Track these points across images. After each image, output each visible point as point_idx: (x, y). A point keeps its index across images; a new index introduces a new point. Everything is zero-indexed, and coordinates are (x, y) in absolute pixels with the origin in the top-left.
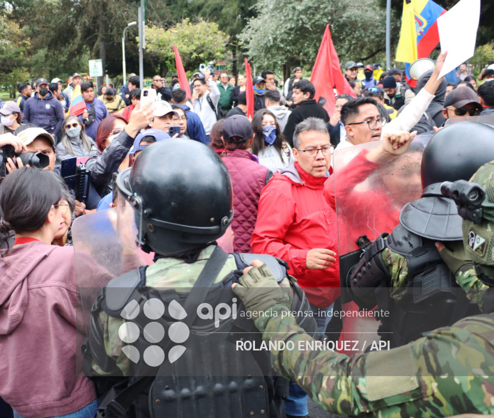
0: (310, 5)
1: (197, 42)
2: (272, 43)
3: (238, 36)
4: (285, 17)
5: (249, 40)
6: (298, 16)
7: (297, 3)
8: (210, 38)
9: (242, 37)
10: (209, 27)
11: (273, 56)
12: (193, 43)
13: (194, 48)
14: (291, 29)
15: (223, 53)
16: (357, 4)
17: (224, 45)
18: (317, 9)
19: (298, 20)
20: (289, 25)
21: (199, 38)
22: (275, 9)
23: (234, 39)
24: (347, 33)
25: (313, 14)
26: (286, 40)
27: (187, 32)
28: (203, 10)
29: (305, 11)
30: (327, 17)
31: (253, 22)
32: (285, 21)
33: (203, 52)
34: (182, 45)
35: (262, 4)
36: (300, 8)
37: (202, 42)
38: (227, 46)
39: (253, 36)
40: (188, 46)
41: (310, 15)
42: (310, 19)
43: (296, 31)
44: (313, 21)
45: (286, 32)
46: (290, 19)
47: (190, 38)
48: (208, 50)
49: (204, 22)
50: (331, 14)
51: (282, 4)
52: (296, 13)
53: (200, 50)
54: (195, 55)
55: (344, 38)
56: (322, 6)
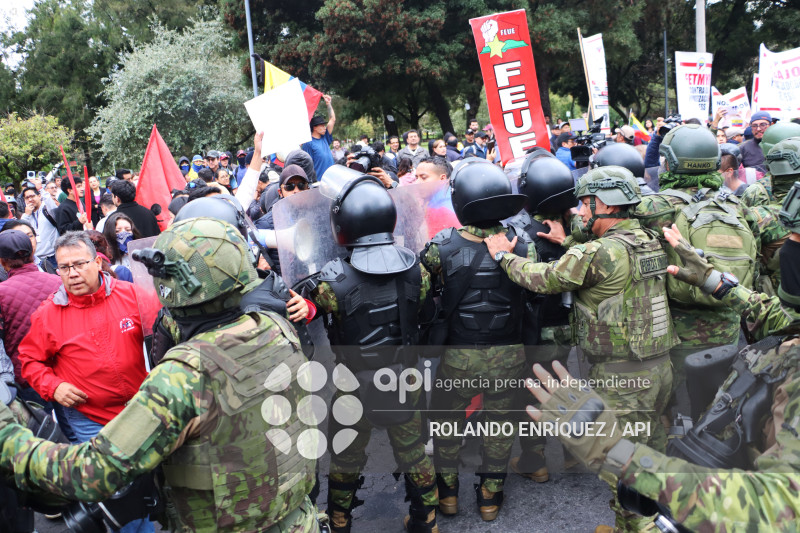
0: (169, 88)
1: (33, 142)
2: (129, 136)
3: (86, 131)
4: (140, 103)
5: (100, 133)
6: (156, 101)
7: (153, 87)
8: (50, 135)
9: (91, 131)
10: (47, 122)
11: (132, 150)
12: (27, 142)
13: (30, 149)
14: (150, 117)
15: (68, 152)
16: (221, 85)
17: (70, 142)
18: (177, 92)
19: (156, 107)
20: (146, 113)
21: (34, 136)
22: (128, 95)
23: (81, 134)
24: (214, 116)
25: (174, 99)
26: (145, 131)
27: (17, 129)
28: (38, 100)
29: (163, 96)
30: (189, 101)
31: (103, 112)
32: (142, 109)
33: (42, 152)
34: (12, 146)
35: (110, 91)
36: (157, 92)
37: (40, 141)
38: (73, 143)
39: (105, 129)
40: (21, 147)
41: (169, 99)
42: (170, 105)
43: (156, 119)
44: (174, 106)
45: (143, 122)
46: (147, 106)
47: (23, 138)
48: (50, 150)
49: (38, 116)
50: (194, 97)
51: (135, 90)
52: (153, 99)
53: (37, 151)
54: (31, 157)
55: (212, 123)
56: (182, 89)
